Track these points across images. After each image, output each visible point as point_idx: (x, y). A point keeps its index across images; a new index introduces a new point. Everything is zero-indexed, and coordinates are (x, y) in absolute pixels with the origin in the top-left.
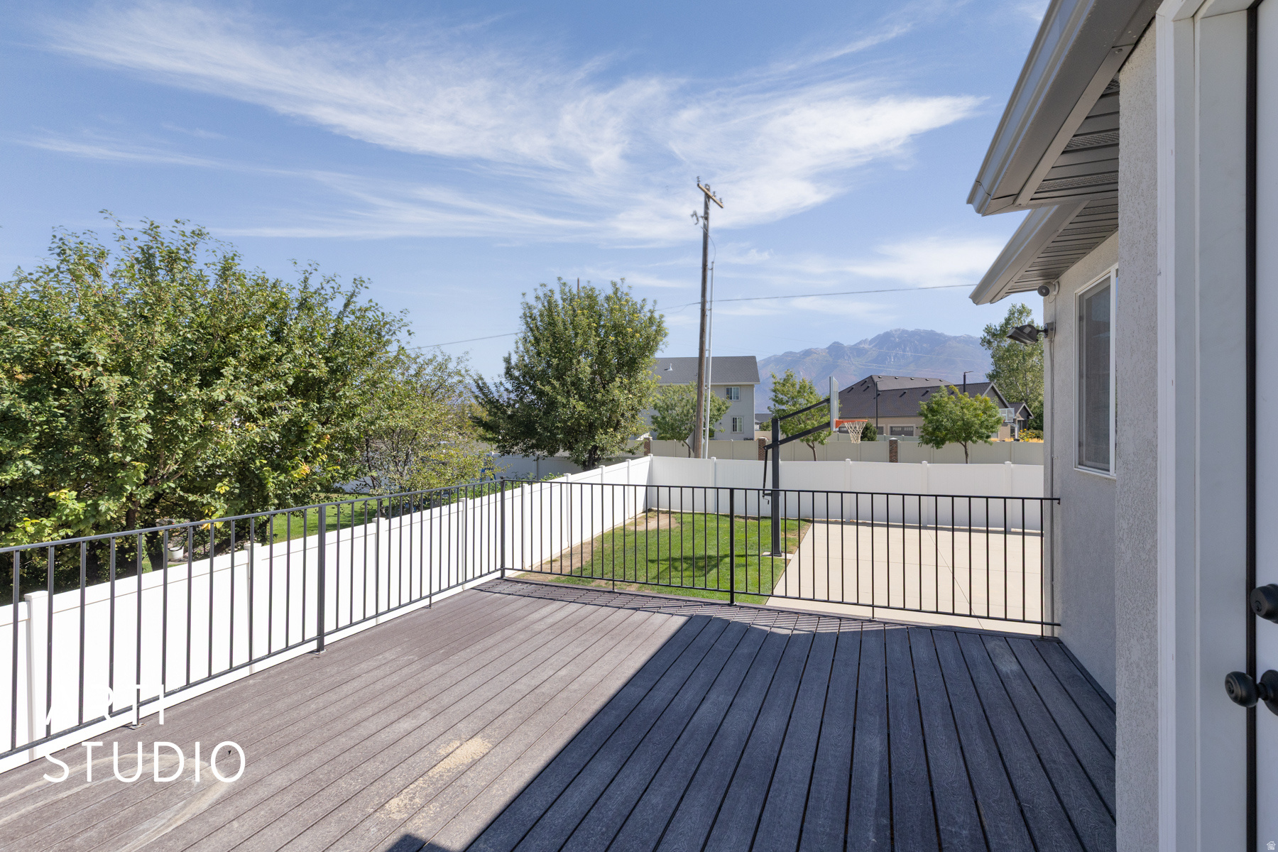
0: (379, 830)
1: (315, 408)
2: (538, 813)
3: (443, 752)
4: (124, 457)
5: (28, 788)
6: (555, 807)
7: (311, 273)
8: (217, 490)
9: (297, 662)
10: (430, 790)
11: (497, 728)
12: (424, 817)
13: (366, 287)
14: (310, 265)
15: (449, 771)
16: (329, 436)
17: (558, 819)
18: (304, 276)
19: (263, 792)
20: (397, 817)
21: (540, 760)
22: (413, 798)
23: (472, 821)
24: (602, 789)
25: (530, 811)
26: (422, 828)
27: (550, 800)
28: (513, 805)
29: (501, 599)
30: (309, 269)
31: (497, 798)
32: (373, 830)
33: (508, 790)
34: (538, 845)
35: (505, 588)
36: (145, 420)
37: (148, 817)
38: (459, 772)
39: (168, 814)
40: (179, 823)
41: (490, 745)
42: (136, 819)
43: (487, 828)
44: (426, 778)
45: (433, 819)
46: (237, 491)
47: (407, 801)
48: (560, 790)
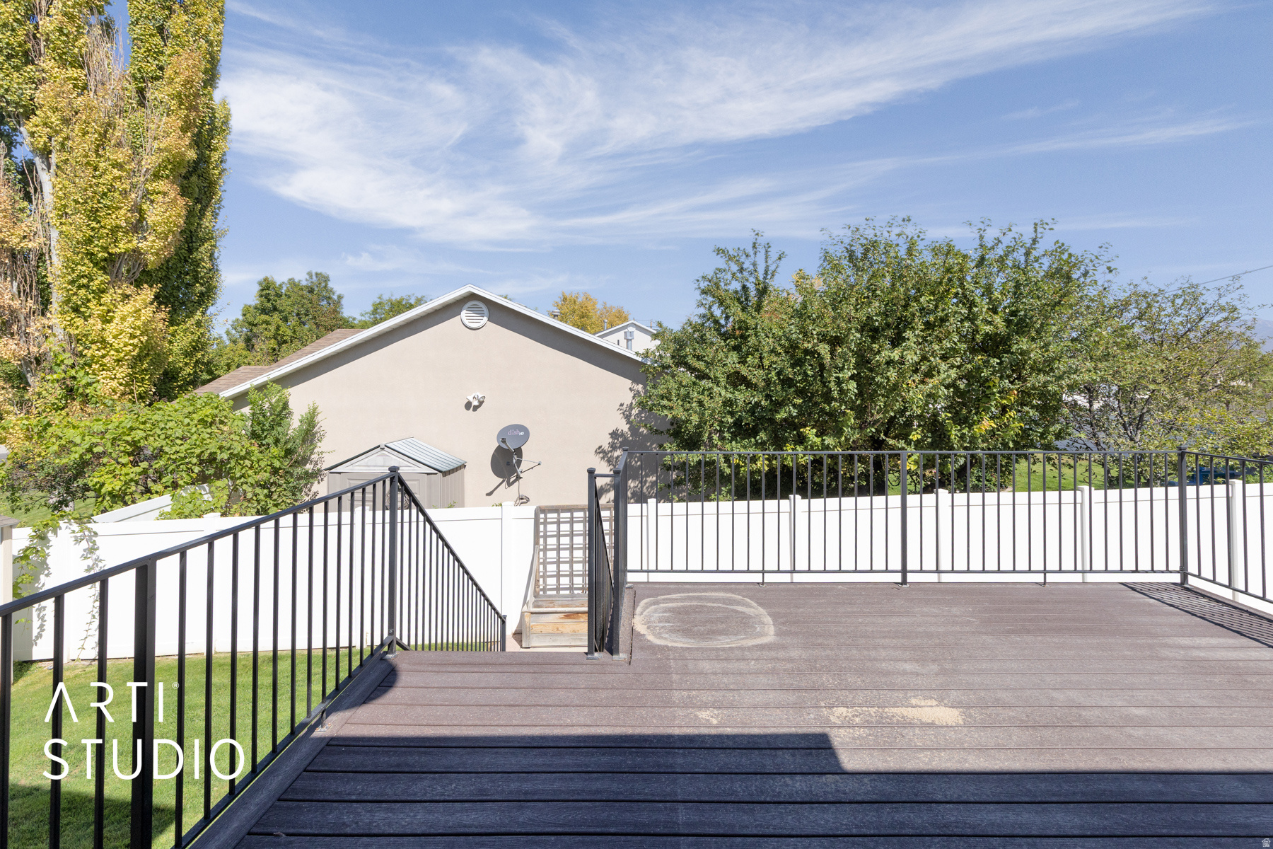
0: (815, 719)
1: (995, 364)
2: (939, 797)
3: (914, 701)
4: (841, 406)
5: (703, 594)
6: (961, 806)
7: (984, 230)
8: (911, 437)
9: (881, 586)
10: (874, 720)
11: (986, 714)
12: (849, 733)
13: (1051, 229)
14: (982, 222)
15: (903, 717)
16: (1016, 392)
17: (953, 816)
18: (978, 235)
19: (781, 654)
20: (833, 719)
21: (996, 764)
22: (857, 716)
23: (879, 760)
24: (1034, 833)
25: (935, 790)
26: (839, 738)
27: (964, 798)
28: (925, 776)
29: (1151, 605)
30: (982, 226)
31: (917, 761)
32: (812, 716)
33: (934, 763)
34: (909, 817)
35: (1176, 598)
36: (852, 377)
37: (726, 634)
38: (910, 723)
39: (733, 638)
40: (733, 645)
41: (961, 722)
42: (720, 633)
43: (885, 773)
44: (880, 710)
45: (854, 738)
46: (929, 440)
47: (850, 715)
48: (984, 798)
